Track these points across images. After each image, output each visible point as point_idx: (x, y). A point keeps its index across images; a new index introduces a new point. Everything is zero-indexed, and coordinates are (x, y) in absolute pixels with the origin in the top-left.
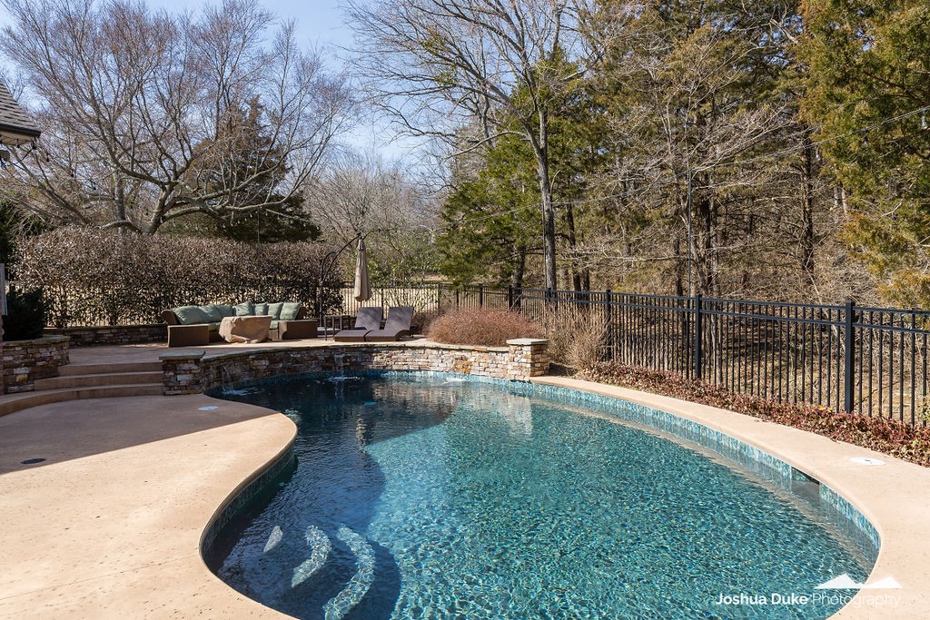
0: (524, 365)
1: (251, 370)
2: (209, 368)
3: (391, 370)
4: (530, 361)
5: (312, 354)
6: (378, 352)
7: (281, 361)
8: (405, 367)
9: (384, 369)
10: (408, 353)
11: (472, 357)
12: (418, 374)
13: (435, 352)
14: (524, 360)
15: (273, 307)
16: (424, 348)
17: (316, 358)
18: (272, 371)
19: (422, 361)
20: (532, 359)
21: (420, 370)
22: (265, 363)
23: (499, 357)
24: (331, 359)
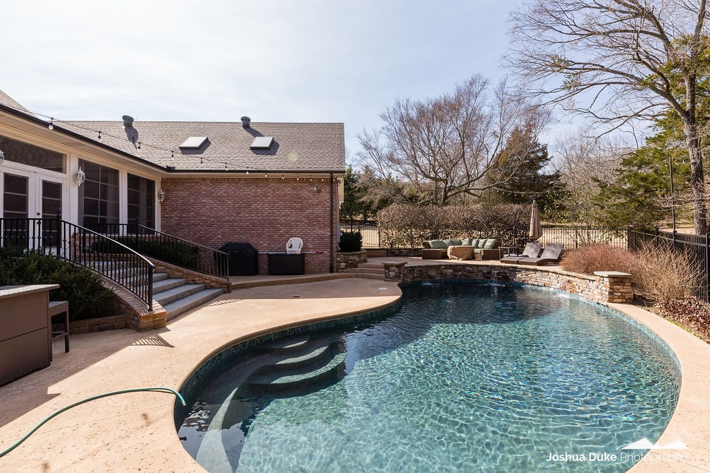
0: (604, 292)
1: (442, 274)
2: (414, 271)
3: (528, 284)
4: (608, 289)
5: (480, 269)
6: (519, 271)
7: (459, 271)
8: (536, 283)
9: (523, 283)
10: (538, 274)
11: (576, 281)
12: (544, 288)
13: (554, 275)
14: (604, 288)
15: (482, 241)
16: (548, 272)
17: (481, 271)
18: (455, 276)
19: (546, 280)
20: (610, 288)
21: (545, 286)
22: (450, 271)
23: (591, 284)
24: (489, 273)
